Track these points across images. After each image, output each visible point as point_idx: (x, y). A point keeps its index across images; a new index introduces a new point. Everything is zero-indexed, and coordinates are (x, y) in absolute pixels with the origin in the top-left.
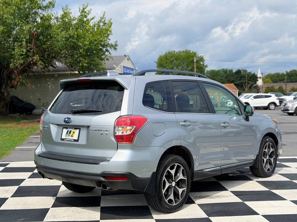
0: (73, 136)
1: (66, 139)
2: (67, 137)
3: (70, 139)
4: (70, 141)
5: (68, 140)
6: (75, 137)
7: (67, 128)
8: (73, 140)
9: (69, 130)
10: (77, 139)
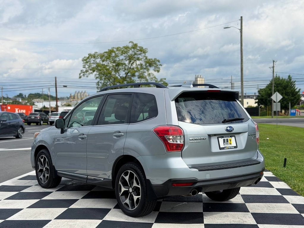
0: (231, 144)
1: (226, 147)
2: (226, 146)
3: (230, 147)
4: (231, 148)
5: (228, 148)
6: (234, 144)
7: (223, 137)
8: (233, 147)
9: (226, 138)
10: (236, 145)
